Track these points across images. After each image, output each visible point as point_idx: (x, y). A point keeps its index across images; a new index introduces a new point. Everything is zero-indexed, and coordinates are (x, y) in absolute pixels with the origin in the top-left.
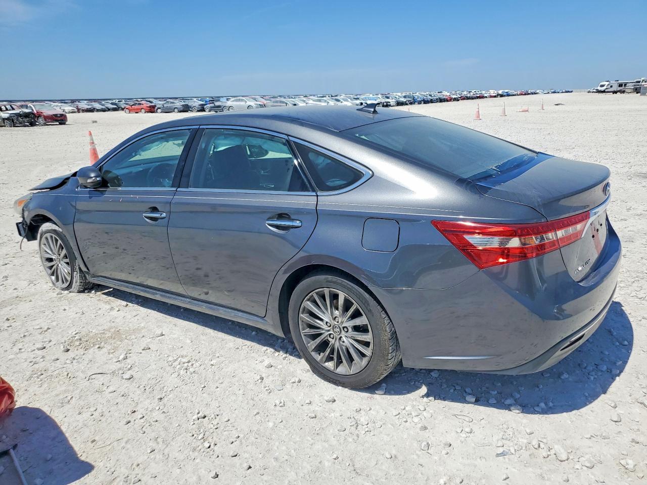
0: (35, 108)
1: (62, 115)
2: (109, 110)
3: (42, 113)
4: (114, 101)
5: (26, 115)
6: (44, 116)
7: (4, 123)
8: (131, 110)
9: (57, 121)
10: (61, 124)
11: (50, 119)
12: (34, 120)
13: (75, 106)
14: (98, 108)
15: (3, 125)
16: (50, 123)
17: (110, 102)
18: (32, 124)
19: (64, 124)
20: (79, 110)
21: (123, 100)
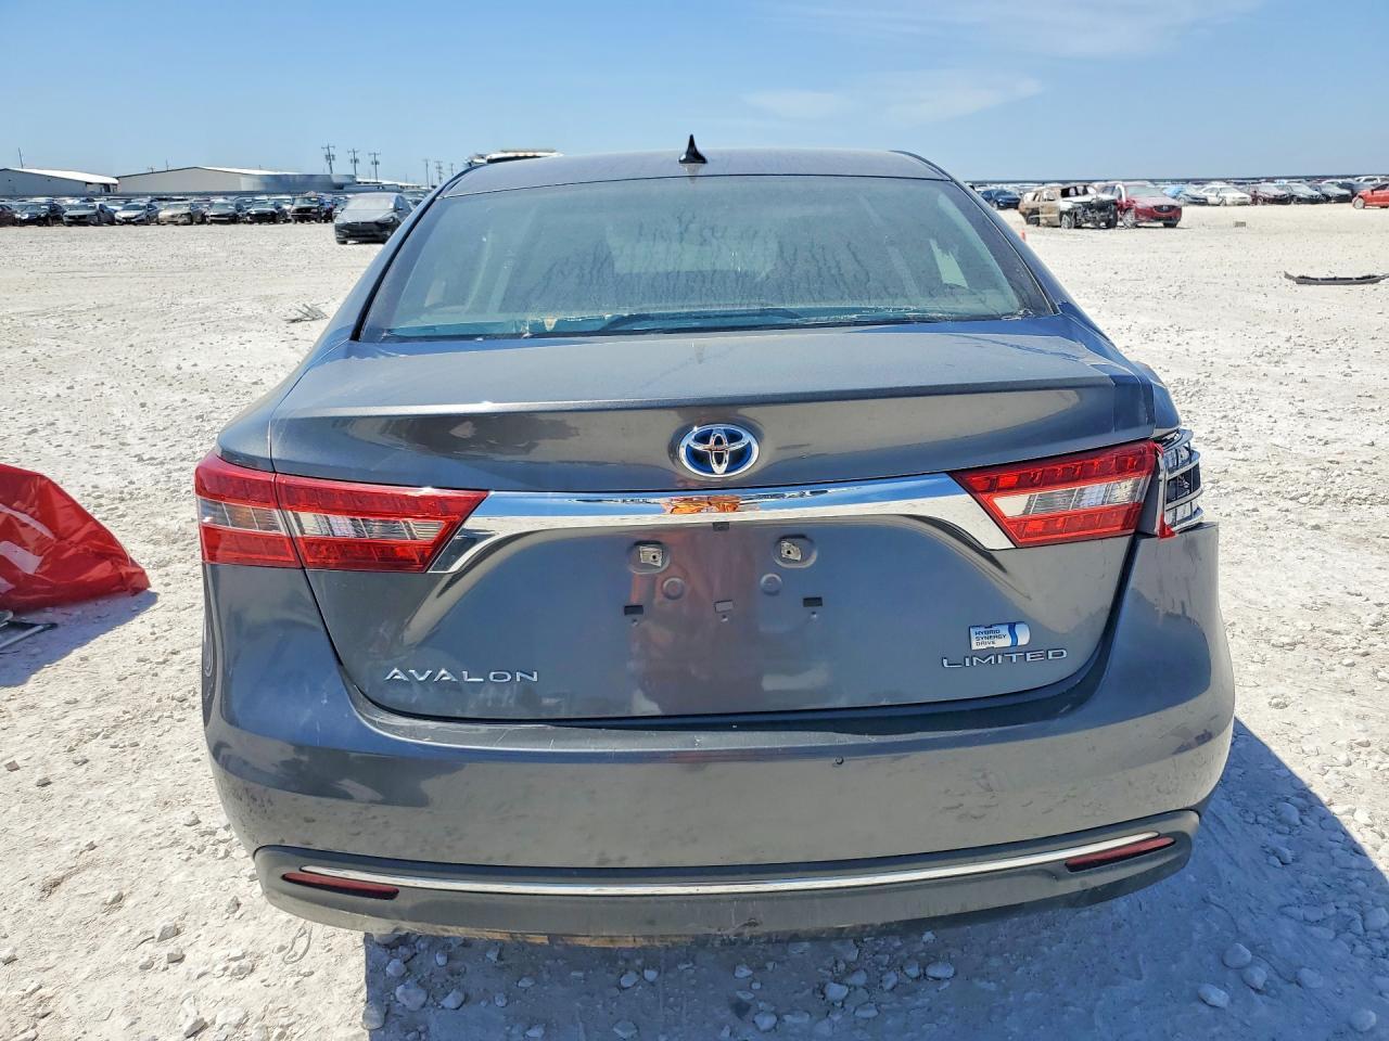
0: (1126, 192)
1: (1172, 208)
2: (1327, 199)
3: (1134, 202)
4: (1349, 180)
5: (1102, 206)
6: (1137, 209)
7: (1061, 220)
8: (1371, 200)
9: (1158, 219)
10: (1166, 226)
11: (1145, 215)
12: (1116, 216)
13: (1251, 191)
14: (1301, 196)
15: (1059, 224)
16: (1144, 224)
17: (1340, 181)
18: (1110, 225)
19: (1173, 226)
20: (1255, 200)
21: (1378, 178)
